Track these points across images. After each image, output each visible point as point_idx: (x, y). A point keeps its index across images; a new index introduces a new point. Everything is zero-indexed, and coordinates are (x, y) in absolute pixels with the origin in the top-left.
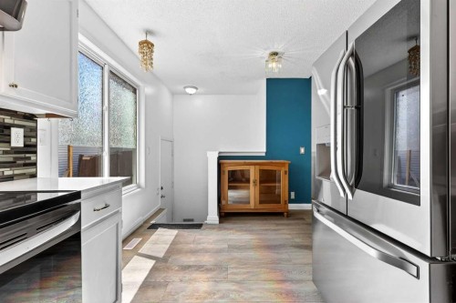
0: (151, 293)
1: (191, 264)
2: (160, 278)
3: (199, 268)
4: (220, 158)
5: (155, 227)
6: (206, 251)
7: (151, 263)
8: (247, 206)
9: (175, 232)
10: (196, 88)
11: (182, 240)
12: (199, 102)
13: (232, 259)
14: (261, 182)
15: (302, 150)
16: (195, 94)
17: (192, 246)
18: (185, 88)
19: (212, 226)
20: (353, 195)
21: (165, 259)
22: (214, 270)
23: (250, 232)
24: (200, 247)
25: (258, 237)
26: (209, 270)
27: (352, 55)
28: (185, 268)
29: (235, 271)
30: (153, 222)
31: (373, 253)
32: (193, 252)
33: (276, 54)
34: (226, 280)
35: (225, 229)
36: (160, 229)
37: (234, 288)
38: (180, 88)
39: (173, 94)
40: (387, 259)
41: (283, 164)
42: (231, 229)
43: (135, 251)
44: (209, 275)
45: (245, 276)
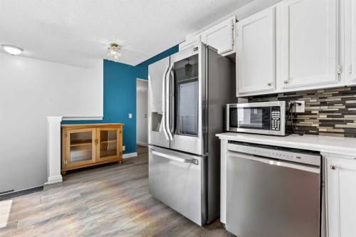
1: (48, 218)
4: (63, 122)
8: (90, 162)
14: (101, 141)
15: (130, 116)
17: (40, 206)
19: (55, 185)
20: (173, 137)
22: (75, 213)
27: (172, 69)
29: (95, 207)
31: (182, 160)
33: (116, 45)
34: (89, 214)
37: (98, 217)
40: (187, 161)
41: (119, 126)
42: (78, 182)
45: (104, 207)
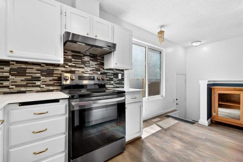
0: (154, 138)
2: (161, 135)
3: (180, 140)
5: (168, 116)
6: (188, 135)
7: (159, 129)
9: (177, 121)
10: (200, 42)
11: (178, 126)
12: (206, 49)
13: (203, 145)
16: (200, 45)
18: (192, 43)
21: (166, 130)
23: (232, 138)
24: (187, 132)
25: (236, 143)
26: (184, 142)
28: (173, 137)
30: (169, 114)
32: (181, 133)
35: (210, 130)
36: (170, 118)
38: (189, 44)
39: (186, 48)
43: (155, 123)
44: (183, 144)
